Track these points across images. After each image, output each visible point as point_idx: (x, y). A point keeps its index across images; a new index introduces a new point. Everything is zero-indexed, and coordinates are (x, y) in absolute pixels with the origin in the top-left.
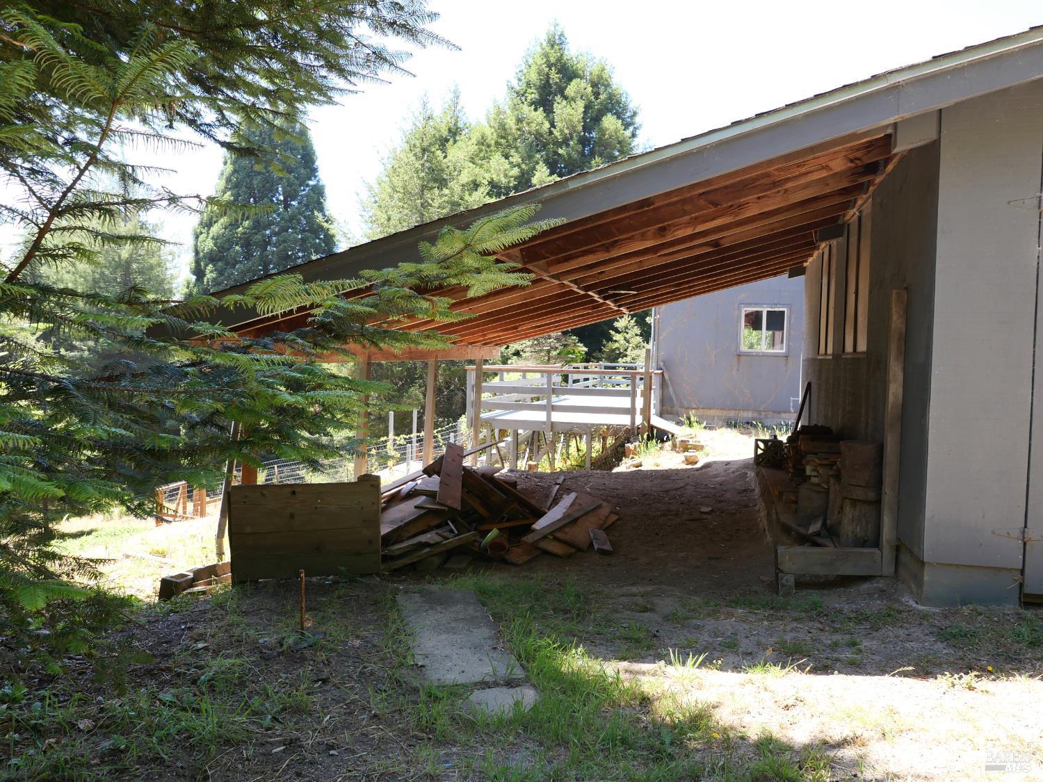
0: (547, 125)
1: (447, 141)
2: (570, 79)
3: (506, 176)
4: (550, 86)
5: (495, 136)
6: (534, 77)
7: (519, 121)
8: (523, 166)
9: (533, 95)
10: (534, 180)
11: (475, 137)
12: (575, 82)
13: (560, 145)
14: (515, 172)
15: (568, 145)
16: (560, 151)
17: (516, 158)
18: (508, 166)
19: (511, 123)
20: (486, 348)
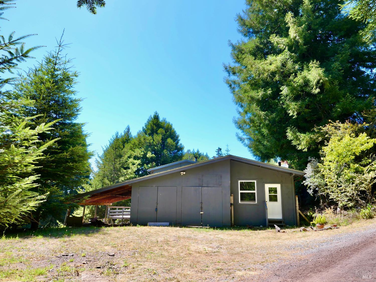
0: (152, 140)
1: (125, 142)
2: (159, 128)
3: (140, 154)
4: (154, 130)
5: (138, 143)
6: (149, 127)
7: (144, 139)
8: (145, 152)
9: (149, 132)
10: (147, 156)
11: (133, 142)
12: (160, 129)
13: (156, 146)
14: (143, 153)
15: (157, 146)
16: (155, 148)
17: (143, 149)
18: (141, 152)
19: (142, 140)
20: (108, 203)
